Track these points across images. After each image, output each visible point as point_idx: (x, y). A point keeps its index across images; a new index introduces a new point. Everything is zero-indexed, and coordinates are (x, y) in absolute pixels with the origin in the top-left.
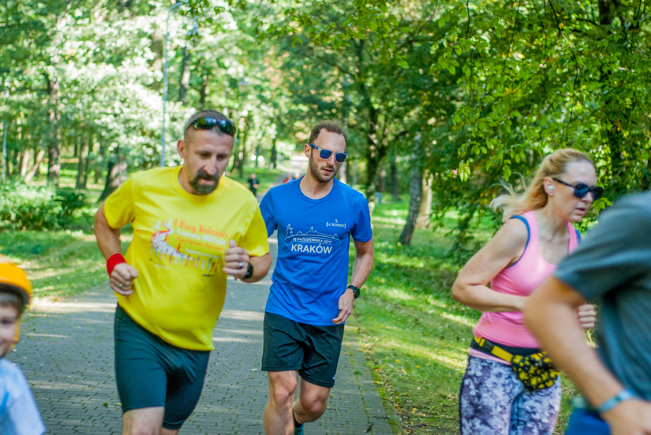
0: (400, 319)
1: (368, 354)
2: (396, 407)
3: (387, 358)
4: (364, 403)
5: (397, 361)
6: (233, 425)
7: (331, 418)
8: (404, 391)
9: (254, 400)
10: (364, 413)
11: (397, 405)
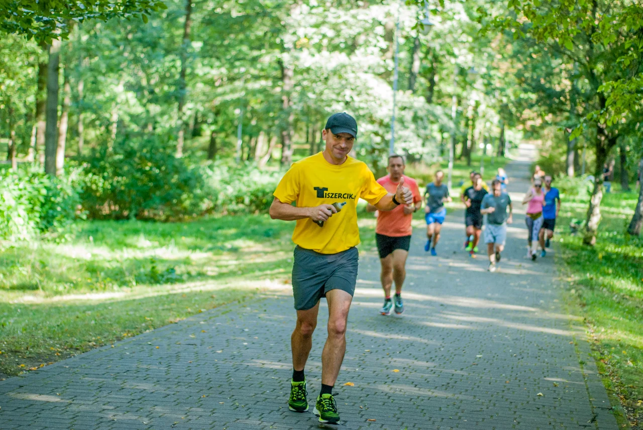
0: (627, 310)
1: (594, 345)
2: (621, 399)
3: (613, 348)
4: (589, 393)
5: (623, 352)
6: (456, 410)
7: (555, 407)
8: (629, 383)
9: (478, 386)
10: (589, 403)
11: (622, 397)
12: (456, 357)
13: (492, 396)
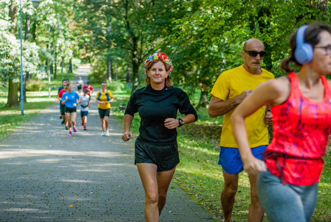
2: (210, 210)
3: (182, 176)
4: (191, 208)
5: (188, 178)
8: (207, 198)
10: (196, 216)
11: (209, 208)
12: (100, 191)
13: (138, 218)
